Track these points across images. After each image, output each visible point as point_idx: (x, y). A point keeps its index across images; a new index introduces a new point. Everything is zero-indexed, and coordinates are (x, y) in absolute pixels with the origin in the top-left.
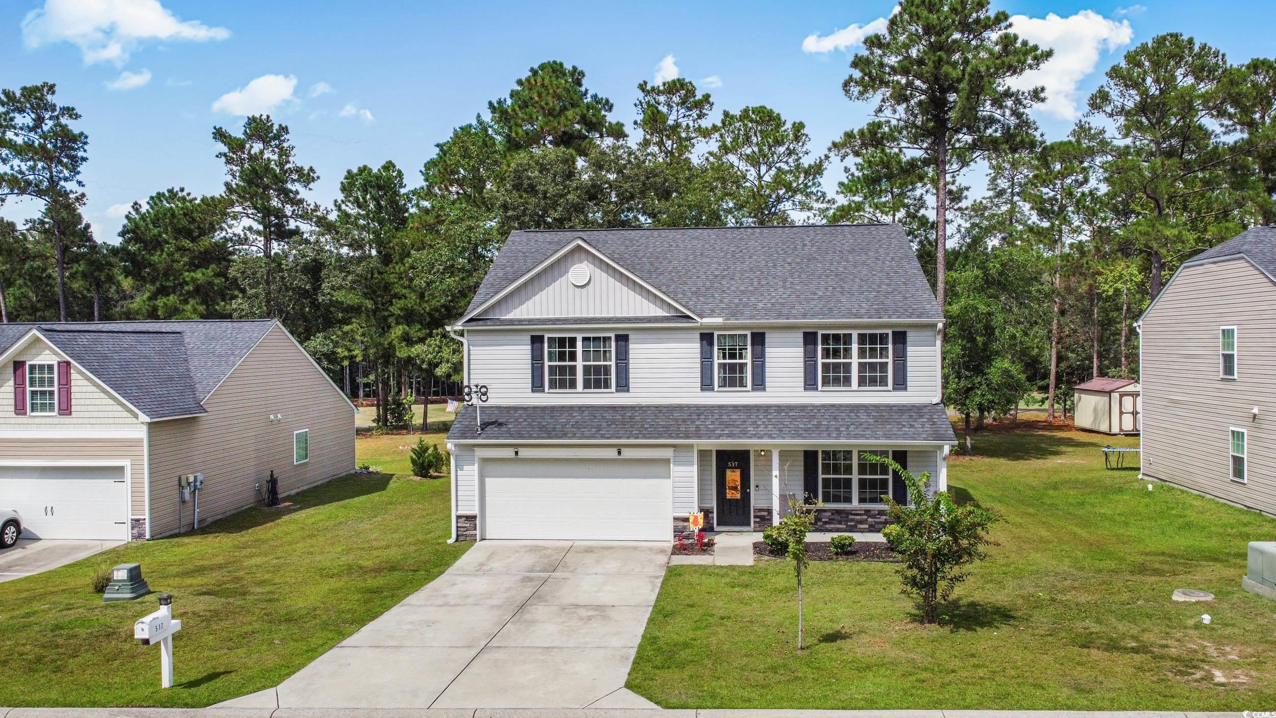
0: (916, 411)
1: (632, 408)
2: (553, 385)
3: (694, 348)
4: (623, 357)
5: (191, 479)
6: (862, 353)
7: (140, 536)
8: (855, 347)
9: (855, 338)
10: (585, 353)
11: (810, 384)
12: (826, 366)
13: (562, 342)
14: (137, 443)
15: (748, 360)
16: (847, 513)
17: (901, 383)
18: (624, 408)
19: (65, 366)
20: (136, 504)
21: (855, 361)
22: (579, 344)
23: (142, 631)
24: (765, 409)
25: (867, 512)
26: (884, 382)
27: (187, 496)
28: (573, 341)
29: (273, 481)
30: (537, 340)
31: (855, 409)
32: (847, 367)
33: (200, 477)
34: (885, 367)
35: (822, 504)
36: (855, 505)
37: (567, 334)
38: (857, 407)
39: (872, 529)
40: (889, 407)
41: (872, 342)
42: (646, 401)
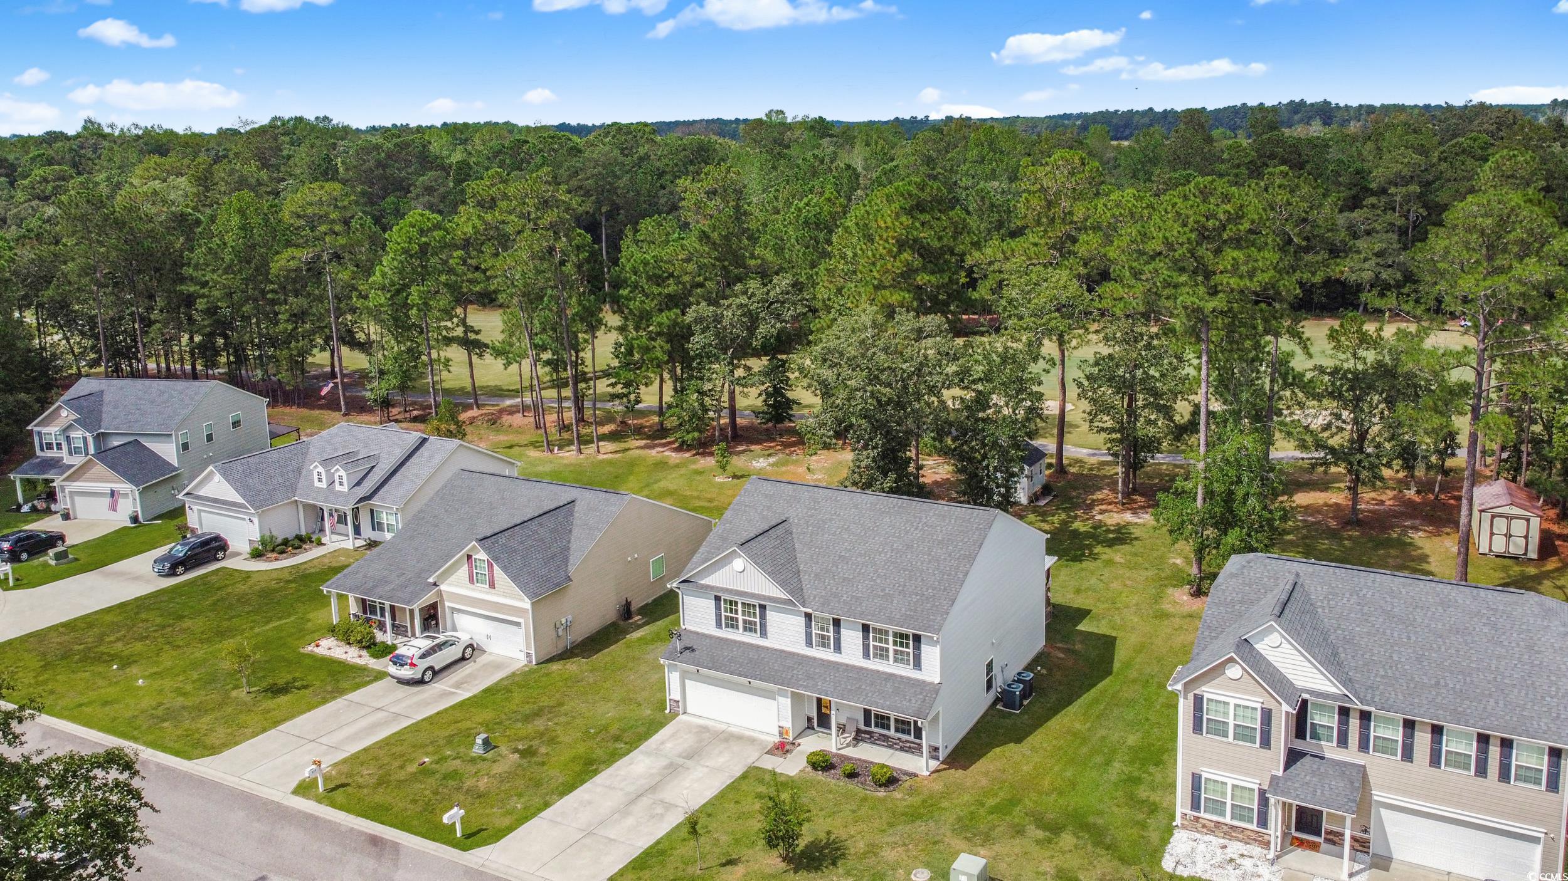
0: (927, 685)
1: (768, 649)
2: (727, 626)
3: (802, 620)
4: (763, 616)
5: (563, 621)
6: (896, 643)
7: (531, 662)
8: (891, 639)
9: (891, 633)
10: (743, 611)
11: (866, 654)
12: (874, 647)
13: (731, 602)
14: (526, 610)
15: (831, 634)
16: (889, 737)
17: (918, 666)
18: (763, 648)
19: (489, 563)
21: (891, 647)
22: (740, 605)
23: (446, 819)
24: (840, 667)
25: (899, 739)
26: (908, 663)
27: (560, 633)
28: (736, 603)
29: (628, 604)
30: (718, 599)
31: (890, 677)
32: (887, 650)
33: (570, 618)
34: (908, 654)
35: (873, 729)
36: (892, 732)
37: (734, 598)
38: (891, 675)
39: (902, 749)
40: (909, 679)
41: (901, 637)
42: (776, 646)
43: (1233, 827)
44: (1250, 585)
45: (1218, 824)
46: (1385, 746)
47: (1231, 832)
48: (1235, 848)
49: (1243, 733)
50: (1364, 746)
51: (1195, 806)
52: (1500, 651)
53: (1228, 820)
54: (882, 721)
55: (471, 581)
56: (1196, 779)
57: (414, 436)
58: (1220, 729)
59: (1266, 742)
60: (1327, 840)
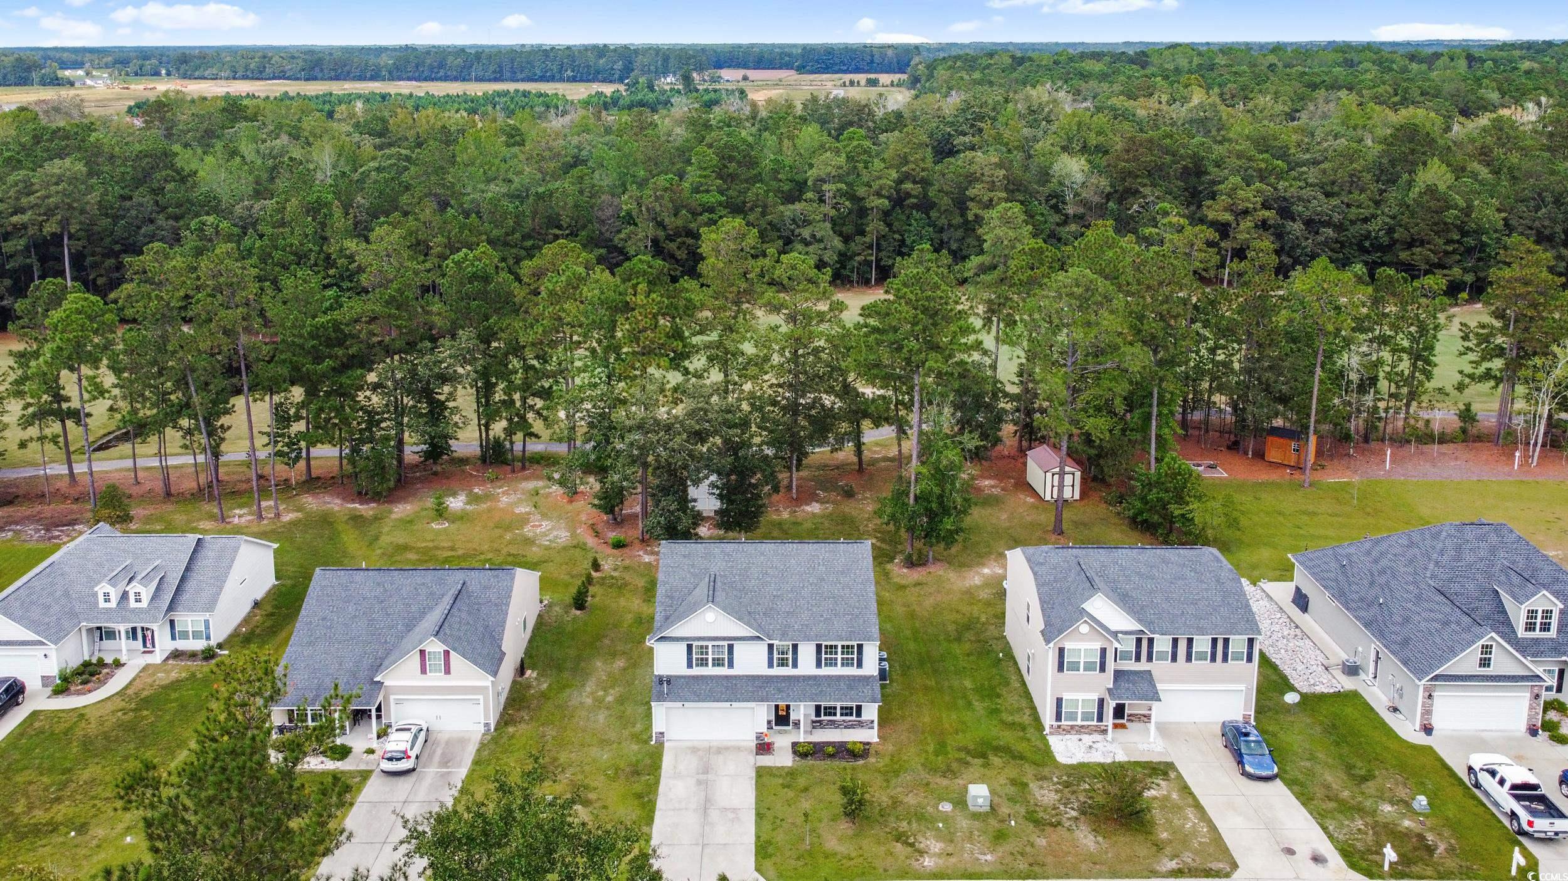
0: (866, 679)
1: (736, 677)
2: (697, 665)
3: (765, 650)
4: (730, 653)
5: (500, 689)
6: (843, 653)
7: (490, 729)
8: (839, 651)
9: (839, 647)
10: (713, 652)
11: (819, 665)
12: (826, 659)
13: (701, 647)
14: (487, 688)
15: (790, 656)
16: (835, 721)
17: (860, 665)
18: (731, 677)
19: (447, 653)
20: (486, 716)
21: (839, 656)
22: (709, 648)
24: (797, 678)
25: (844, 721)
26: (852, 665)
28: (706, 647)
29: (522, 663)
30: (689, 646)
31: (839, 678)
32: (836, 659)
34: (853, 659)
35: (823, 718)
36: (838, 717)
37: (704, 643)
38: (840, 677)
39: (846, 727)
40: (854, 676)
41: (847, 649)
42: (741, 673)
43: (1082, 727)
44: (1055, 568)
45: (1072, 727)
46: (1162, 656)
47: (1081, 730)
48: (1087, 739)
49: (1089, 667)
50: (1150, 658)
51: (1058, 717)
52: (1205, 586)
53: (1079, 722)
54: (830, 711)
55: (423, 671)
56: (1059, 701)
57: (192, 538)
58: (1075, 666)
59: (1103, 669)
60: (1128, 720)
